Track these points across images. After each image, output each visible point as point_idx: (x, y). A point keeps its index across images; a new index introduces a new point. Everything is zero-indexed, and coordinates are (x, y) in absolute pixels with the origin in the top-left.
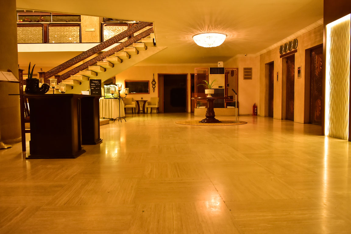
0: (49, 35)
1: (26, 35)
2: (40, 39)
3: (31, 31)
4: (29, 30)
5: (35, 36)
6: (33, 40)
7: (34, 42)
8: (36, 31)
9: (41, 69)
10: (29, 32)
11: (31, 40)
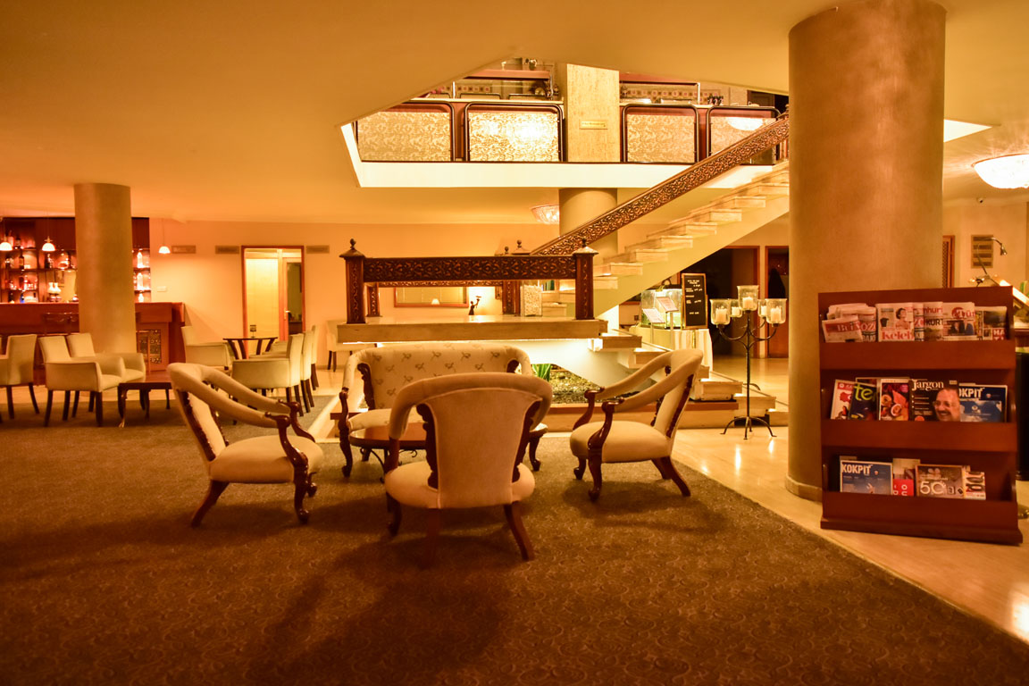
0: (471, 138)
1: (401, 135)
2: (442, 149)
3: (415, 124)
4: (410, 122)
5: (428, 138)
6: (423, 153)
7: (425, 159)
8: (433, 126)
9: (519, 243)
10: (409, 126)
11: (417, 150)
